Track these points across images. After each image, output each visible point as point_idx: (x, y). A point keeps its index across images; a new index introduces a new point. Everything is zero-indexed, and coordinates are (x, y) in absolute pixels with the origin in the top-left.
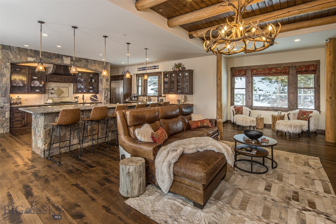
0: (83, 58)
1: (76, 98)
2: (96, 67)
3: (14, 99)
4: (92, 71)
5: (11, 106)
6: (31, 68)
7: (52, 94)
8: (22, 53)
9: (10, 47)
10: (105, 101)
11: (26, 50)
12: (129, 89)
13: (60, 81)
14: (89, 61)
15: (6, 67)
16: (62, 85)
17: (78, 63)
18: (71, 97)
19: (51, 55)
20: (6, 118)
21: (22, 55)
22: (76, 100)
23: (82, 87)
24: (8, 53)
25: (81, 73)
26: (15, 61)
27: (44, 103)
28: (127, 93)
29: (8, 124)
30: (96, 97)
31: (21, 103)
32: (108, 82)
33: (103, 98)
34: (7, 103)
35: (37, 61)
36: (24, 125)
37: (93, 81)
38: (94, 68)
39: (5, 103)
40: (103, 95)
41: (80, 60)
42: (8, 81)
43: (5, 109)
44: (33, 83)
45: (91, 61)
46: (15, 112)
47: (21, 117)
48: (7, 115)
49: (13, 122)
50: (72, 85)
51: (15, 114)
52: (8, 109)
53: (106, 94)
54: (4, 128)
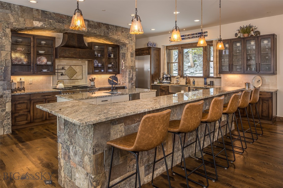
0: (103, 23)
1: (93, 81)
2: (119, 35)
3: (15, 84)
4: (111, 42)
5: (13, 94)
6: (36, 38)
7: (62, 75)
8: (26, 14)
9: (9, 4)
10: (130, 84)
11: (31, 10)
12: (157, 68)
13: (74, 56)
14: (110, 27)
15: (5, 35)
16: (74, 62)
17: (96, 30)
18: (86, 79)
19: (63, 17)
20: (7, 113)
21: (26, 17)
22: (92, 83)
23: (99, 64)
24: (7, 14)
25: (97, 46)
26: (17, 27)
27: (53, 87)
28: (155, 72)
29: (10, 121)
30: (116, 79)
31: (24, 89)
32: (133, 57)
33: (127, 80)
34: (8, 89)
35: (46, 27)
36: (29, 121)
37: (112, 57)
38: (116, 37)
39: (4, 89)
40: (128, 76)
41: (99, 25)
42: (8, 57)
43: (5, 98)
44: (39, 60)
45: (113, 27)
46: (18, 102)
47: (27, 110)
48: (8, 107)
49: (16, 117)
50: (87, 62)
51: (18, 106)
52: (9, 99)
53: (131, 75)
54: (4, 127)
